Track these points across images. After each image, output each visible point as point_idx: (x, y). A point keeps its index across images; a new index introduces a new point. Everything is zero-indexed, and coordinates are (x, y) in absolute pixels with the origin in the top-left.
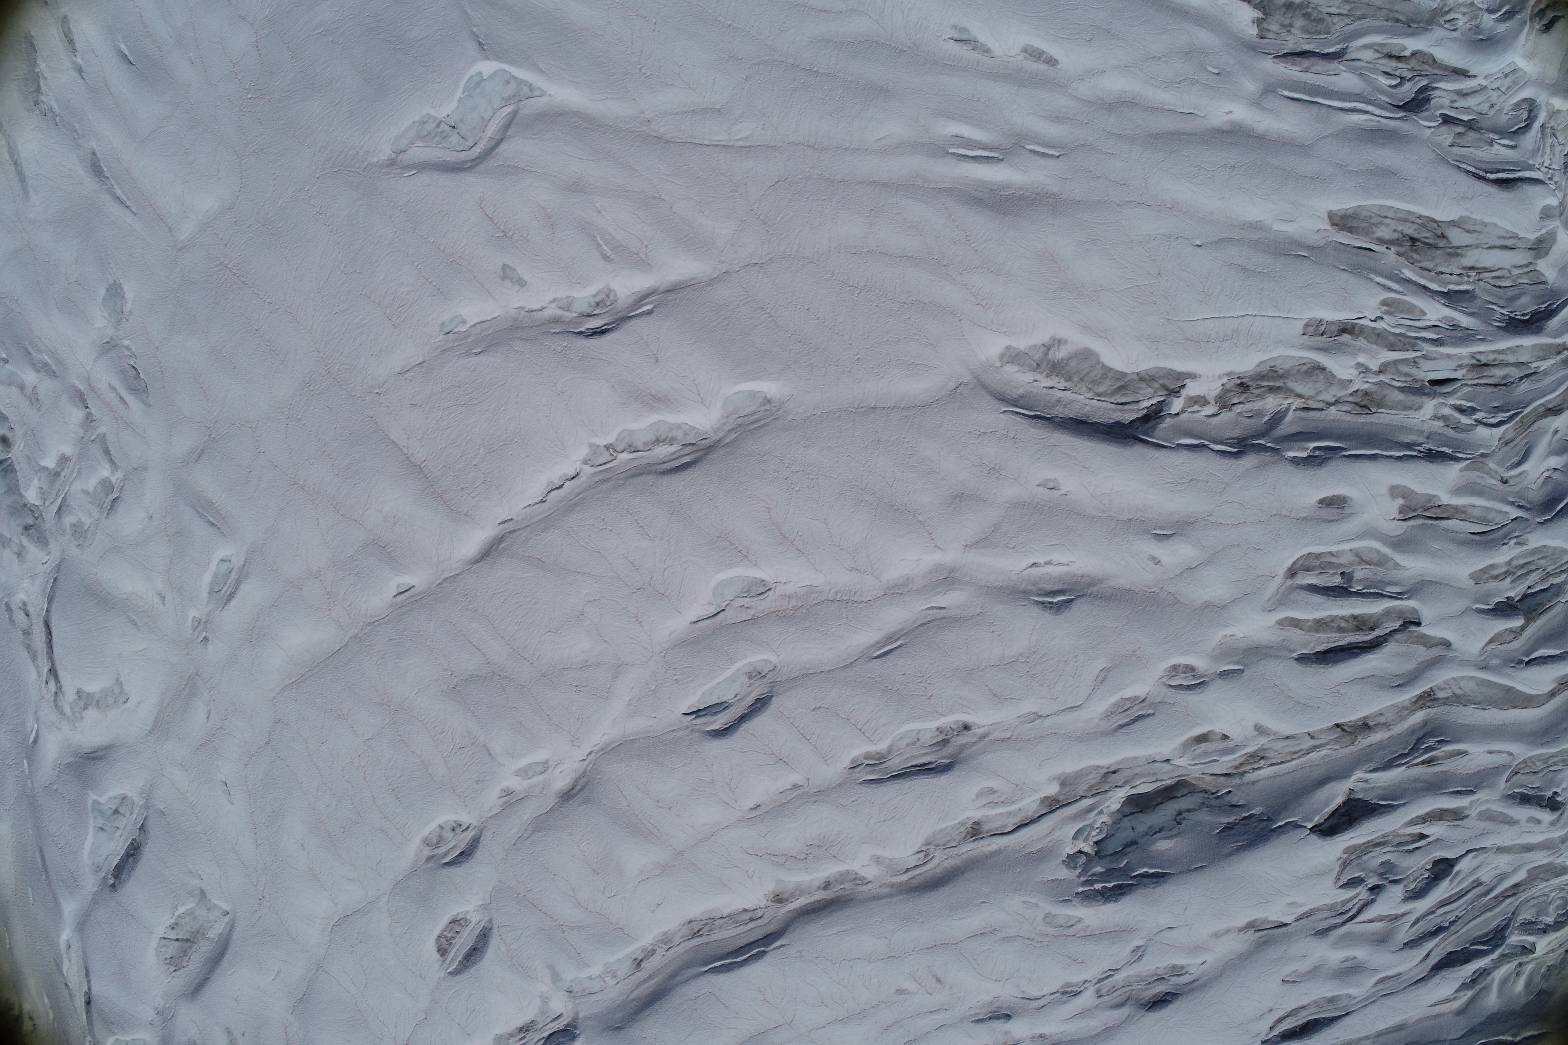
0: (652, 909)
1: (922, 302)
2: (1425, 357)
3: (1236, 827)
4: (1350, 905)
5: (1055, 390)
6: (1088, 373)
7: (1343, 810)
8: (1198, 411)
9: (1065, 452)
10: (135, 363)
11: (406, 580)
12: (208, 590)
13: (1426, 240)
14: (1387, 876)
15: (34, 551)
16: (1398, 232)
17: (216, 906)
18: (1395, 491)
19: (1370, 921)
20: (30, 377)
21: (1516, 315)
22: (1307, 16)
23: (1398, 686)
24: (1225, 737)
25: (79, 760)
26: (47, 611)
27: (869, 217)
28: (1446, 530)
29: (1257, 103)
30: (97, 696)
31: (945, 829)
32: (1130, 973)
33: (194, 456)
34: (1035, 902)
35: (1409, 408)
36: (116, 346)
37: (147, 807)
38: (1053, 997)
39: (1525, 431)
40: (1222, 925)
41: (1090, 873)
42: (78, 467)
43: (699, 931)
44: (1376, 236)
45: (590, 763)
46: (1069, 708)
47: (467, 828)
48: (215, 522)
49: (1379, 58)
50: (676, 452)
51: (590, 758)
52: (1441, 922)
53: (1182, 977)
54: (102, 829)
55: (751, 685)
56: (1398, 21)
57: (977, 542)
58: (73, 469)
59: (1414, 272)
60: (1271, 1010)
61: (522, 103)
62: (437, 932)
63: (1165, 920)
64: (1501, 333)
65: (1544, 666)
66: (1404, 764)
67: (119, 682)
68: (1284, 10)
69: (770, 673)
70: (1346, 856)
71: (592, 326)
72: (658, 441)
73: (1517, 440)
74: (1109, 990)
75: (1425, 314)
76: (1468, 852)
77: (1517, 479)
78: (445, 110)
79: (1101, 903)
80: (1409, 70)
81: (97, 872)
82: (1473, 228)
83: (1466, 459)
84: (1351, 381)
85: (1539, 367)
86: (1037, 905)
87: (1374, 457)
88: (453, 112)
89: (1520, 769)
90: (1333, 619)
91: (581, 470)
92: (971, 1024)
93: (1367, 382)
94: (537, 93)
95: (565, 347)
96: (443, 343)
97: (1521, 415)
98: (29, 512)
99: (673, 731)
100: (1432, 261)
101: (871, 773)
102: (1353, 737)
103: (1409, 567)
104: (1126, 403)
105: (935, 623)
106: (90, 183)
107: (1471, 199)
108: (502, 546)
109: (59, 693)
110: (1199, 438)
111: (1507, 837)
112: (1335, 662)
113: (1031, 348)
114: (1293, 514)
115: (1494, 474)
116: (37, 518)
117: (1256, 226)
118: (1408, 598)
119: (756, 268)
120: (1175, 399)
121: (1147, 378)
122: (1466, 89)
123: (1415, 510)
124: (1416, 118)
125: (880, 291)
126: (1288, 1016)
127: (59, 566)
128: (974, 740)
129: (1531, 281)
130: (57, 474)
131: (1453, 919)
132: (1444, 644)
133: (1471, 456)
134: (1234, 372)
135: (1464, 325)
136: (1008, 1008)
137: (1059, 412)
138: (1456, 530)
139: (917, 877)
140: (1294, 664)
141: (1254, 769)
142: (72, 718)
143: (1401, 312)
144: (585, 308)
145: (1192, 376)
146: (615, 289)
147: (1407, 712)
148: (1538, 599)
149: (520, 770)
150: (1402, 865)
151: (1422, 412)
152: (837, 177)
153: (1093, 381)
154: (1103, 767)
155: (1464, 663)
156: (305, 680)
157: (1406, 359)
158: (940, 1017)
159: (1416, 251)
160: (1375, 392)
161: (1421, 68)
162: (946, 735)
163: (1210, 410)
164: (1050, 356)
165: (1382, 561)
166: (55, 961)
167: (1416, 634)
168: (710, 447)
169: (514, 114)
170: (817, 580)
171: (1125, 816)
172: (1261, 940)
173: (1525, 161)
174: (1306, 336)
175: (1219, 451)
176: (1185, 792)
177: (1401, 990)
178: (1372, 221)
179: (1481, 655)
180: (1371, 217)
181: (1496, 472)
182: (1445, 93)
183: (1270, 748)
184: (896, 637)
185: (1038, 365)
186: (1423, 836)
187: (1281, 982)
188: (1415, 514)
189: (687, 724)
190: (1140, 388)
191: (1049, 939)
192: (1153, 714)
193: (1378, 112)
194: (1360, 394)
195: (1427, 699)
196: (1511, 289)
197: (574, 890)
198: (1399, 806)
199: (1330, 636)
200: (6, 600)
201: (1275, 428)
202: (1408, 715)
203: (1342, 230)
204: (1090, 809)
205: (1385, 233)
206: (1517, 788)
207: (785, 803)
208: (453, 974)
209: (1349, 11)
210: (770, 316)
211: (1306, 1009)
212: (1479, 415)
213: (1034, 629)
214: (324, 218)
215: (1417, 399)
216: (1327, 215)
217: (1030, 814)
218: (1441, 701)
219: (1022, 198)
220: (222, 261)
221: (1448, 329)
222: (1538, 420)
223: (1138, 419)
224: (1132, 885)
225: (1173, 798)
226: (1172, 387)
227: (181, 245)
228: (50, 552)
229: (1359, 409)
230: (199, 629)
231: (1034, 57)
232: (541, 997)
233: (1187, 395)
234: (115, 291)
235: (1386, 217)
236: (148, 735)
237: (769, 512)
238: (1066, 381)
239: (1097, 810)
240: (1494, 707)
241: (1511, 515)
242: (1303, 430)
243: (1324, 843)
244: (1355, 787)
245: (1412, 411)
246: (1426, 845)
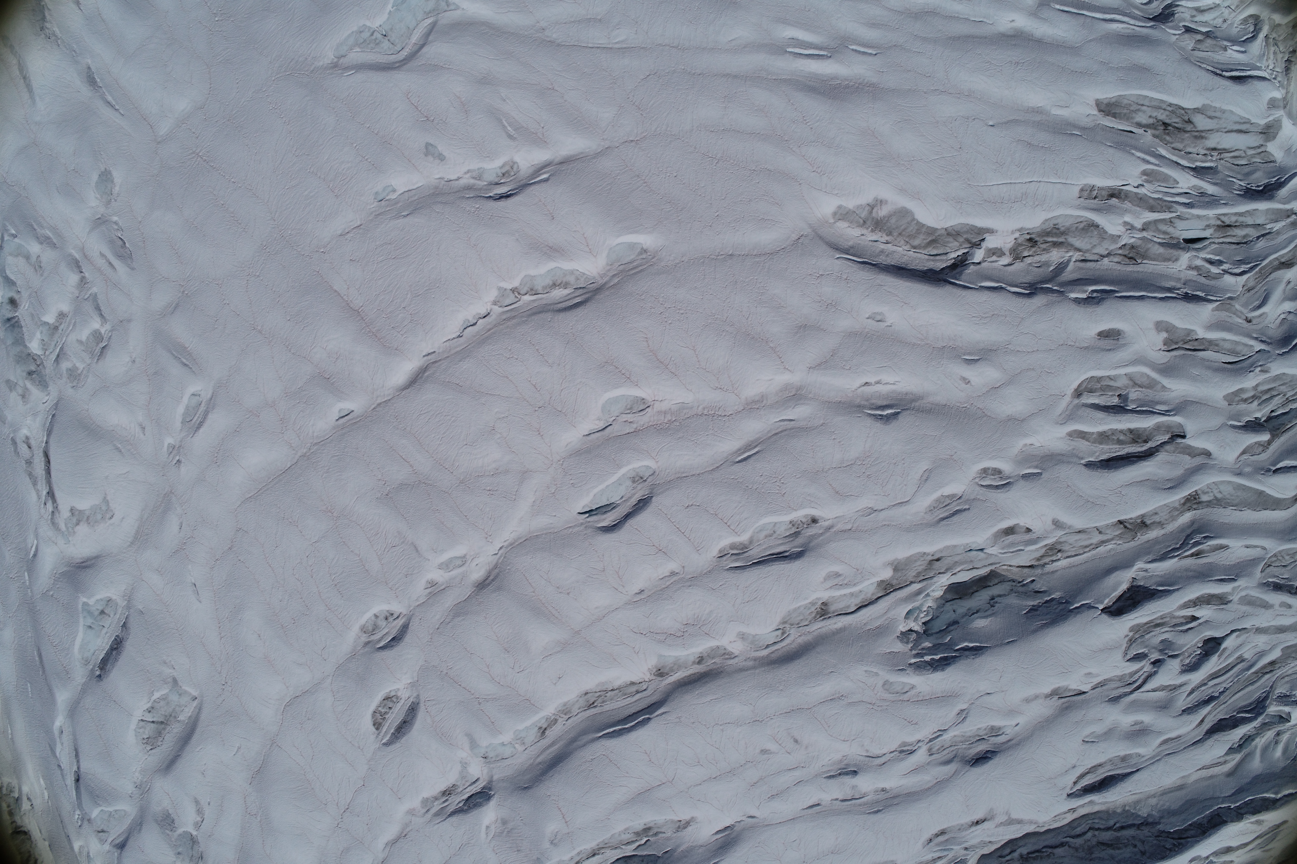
0: (555, 682)
1: (768, 170)
2: (1179, 217)
3: (1040, 609)
4: (1136, 677)
5: (879, 243)
6: (905, 229)
7: (1128, 595)
8: (996, 261)
9: (889, 290)
10: (122, 235)
11: (347, 405)
12: (180, 420)
13: (1176, 125)
14: (1166, 652)
15: (36, 393)
16: (1153, 118)
17: (186, 692)
18: (1160, 326)
19: (1154, 690)
20: (35, 248)
21: (1252, 186)
23: (1169, 488)
24: (1029, 530)
25: (71, 569)
26: (46, 443)
27: (724, 102)
28: (1203, 359)
29: (1035, 14)
30: (87, 513)
31: (799, 608)
32: (956, 733)
33: (170, 309)
34: (875, 670)
35: (1169, 260)
36: (107, 221)
37: (128, 607)
38: (892, 755)
39: (1264, 280)
40: (1031, 692)
41: (920, 647)
42: (73, 321)
43: (593, 703)
44: (1135, 121)
45: (501, 556)
46: (899, 503)
47: (398, 617)
48: (187, 363)
50: (569, 294)
51: (501, 552)
52: (1213, 692)
53: (999, 737)
54: (90, 627)
55: (634, 488)
57: (819, 365)
58: (69, 324)
59: (1167, 150)
60: (1074, 767)
61: (440, 15)
62: (373, 708)
63: (984, 686)
64: (1241, 199)
65: (1288, 475)
66: (1177, 556)
67: (105, 501)
69: (650, 477)
70: (1131, 634)
71: (499, 192)
72: (554, 285)
73: (1258, 288)
74: (939, 749)
75: (1178, 183)
76: (1232, 631)
77: (1258, 320)
78: (378, 21)
79: (930, 672)
81: (86, 665)
82: (1213, 114)
83: (1217, 301)
84: (1120, 236)
85: (1272, 228)
86: (877, 674)
87: (1141, 298)
88: (384, 22)
89: (1272, 562)
90: (1114, 432)
91: (491, 310)
92: (825, 780)
93: (1133, 237)
94: (452, 7)
95: (478, 208)
96: (377, 209)
97: (1259, 267)
98: (33, 360)
99: (570, 527)
100: (1182, 142)
101: (736, 560)
102: (1133, 533)
103: (1174, 389)
104: (937, 255)
105: (786, 433)
106: (85, 91)
107: (1211, 91)
108: (426, 374)
109: (56, 512)
110: (998, 282)
111: (1264, 619)
112: (1116, 468)
113: (858, 207)
114: (1077, 344)
115: (1240, 314)
116: (38, 366)
117: (1038, 111)
118: (1175, 415)
119: (633, 144)
120: (977, 250)
121: (953, 233)
122: (1202, 7)
123: (1177, 343)
124: (1163, 27)
125: (734, 161)
126: (1088, 773)
127: (56, 406)
128: (821, 532)
129: (1263, 160)
130: (56, 328)
131: (1222, 690)
132: (1206, 454)
133: (1221, 299)
134: (1025, 228)
135: (1211, 192)
136: (855, 765)
137: (882, 260)
138: (1211, 359)
139: (776, 652)
140: (1083, 468)
141: (1053, 561)
142: (66, 533)
143: (1158, 181)
144: (492, 178)
145: (990, 231)
146: (518, 161)
147: (1177, 513)
148: (1280, 421)
149: (442, 563)
150: (1178, 642)
151: (1179, 263)
152: (697, 71)
153: (910, 235)
154: (928, 554)
155: (1223, 469)
156: (262, 493)
157: (1164, 219)
158: (797, 774)
159: (1168, 134)
160: (1139, 246)
162: (798, 528)
163: (1006, 260)
164: (874, 214)
165: (1152, 385)
166: (50, 745)
167: (1182, 445)
168: (598, 289)
169: (434, 24)
170: (688, 398)
171: (947, 602)
172: (1064, 706)
173: (1253, 64)
174: (1082, 199)
175: (1014, 293)
176: (996, 581)
177: (1182, 750)
178: (1132, 108)
179: (1236, 463)
180: (1130, 105)
181: (1241, 312)
182: (1186, 9)
183: (1065, 542)
184: (754, 445)
185: (864, 222)
186: (1194, 618)
187: (1082, 742)
188: (1177, 346)
189: (582, 521)
190: (948, 242)
191: (888, 704)
192: (969, 509)
193: (1132, 22)
194: (1128, 247)
195: (1192, 501)
196: (1248, 166)
197: (488, 666)
198: (1174, 591)
199: (1111, 447)
200: (12, 435)
201: (1060, 275)
202: (1178, 515)
203: (1108, 116)
204: (919, 593)
205: (1142, 118)
206: (1270, 577)
207: (664, 588)
208: (387, 744)
210: (645, 182)
211: (1103, 767)
212: (1226, 266)
213: (868, 437)
214: (279, 112)
215: (1175, 252)
216: (1094, 102)
217: (869, 595)
218: (1205, 504)
219: (847, 87)
220: (194, 149)
221: (1197, 195)
222: (1274, 272)
223: (947, 267)
224: (955, 657)
225: (986, 587)
226: (974, 240)
227: (160, 139)
228: (49, 394)
229: (1127, 260)
230: (173, 454)
232: (461, 762)
233: (987, 247)
234: (106, 177)
235: (1143, 105)
236: (130, 546)
237: (647, 341)
238: (887, 235)
239: (923, 595)
240: (1249, 509)
241: (1255, 348)
242: (1082, 277)
243: (1113, 622)
244: (1137, 575)
245: (1170, 263)
246: (1197, 626)
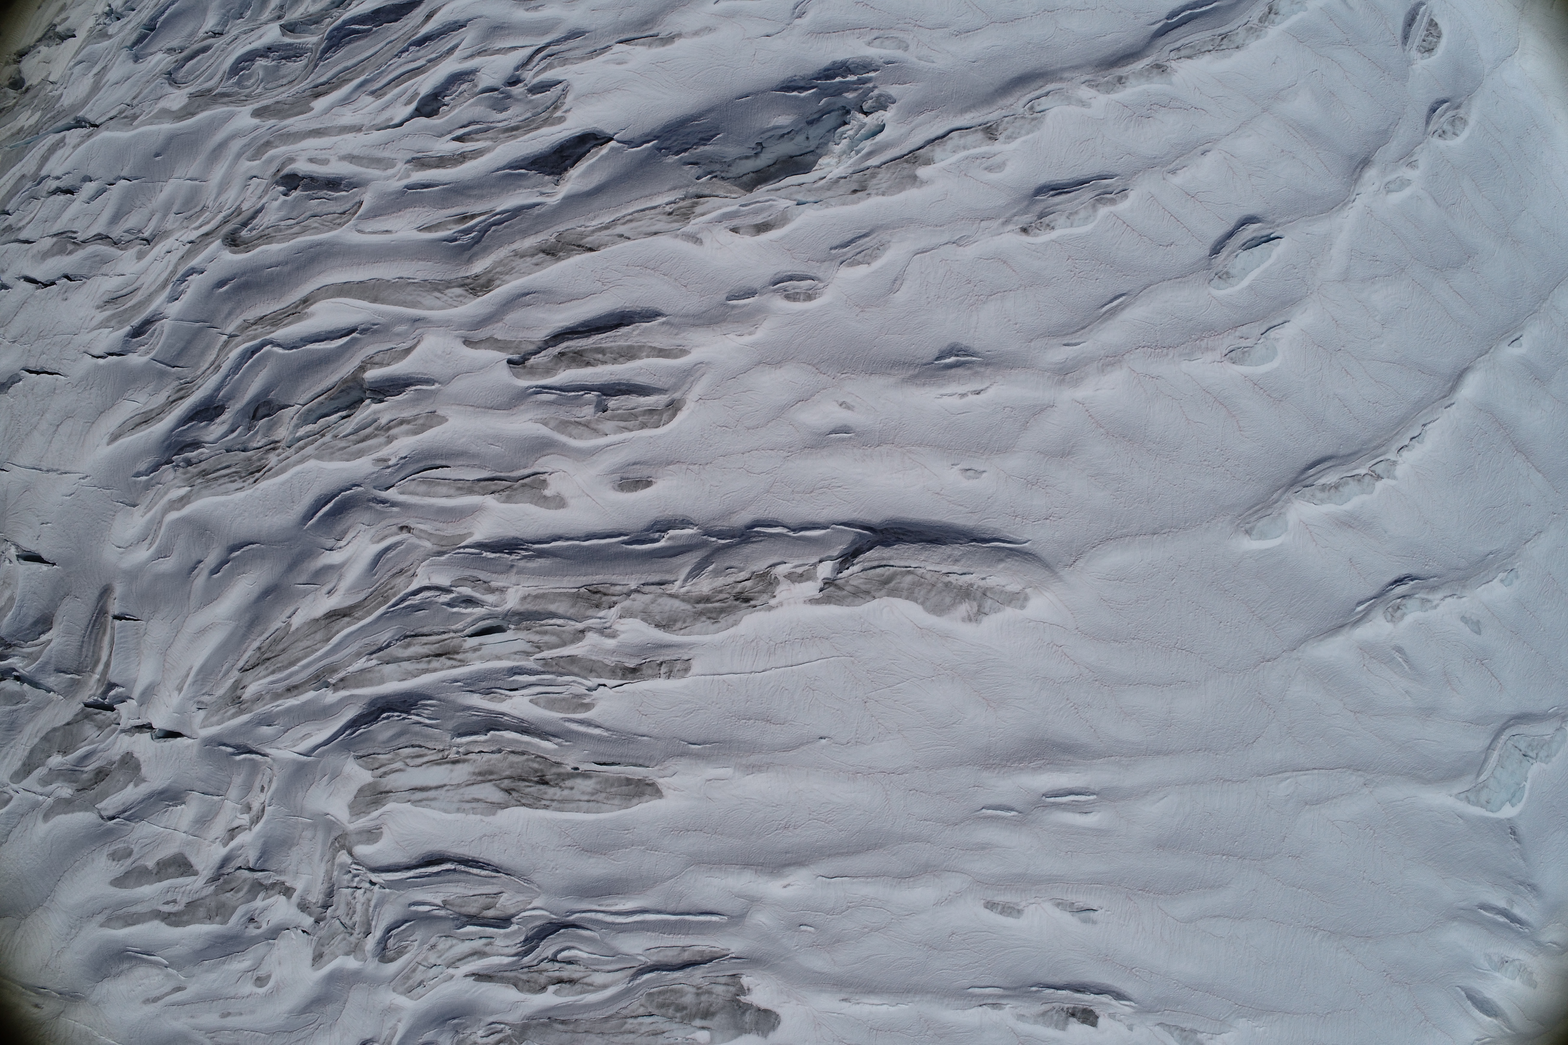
0: (1279, 60)
1: (1117, 641)
3: (696, 141)
4: (543, 64)
5: (960, 572)
7: (567, 162)
8: (797, 567)
9: (960, 508)
11: (1515, 351)
13: (528, 784)
14: (501, 96)
16: (567, 788)
18: (559, 502)
19: (514, 48)
21: (400, 716)
22: (680, 1008)
23: (528, 294)
24: (735, 230)
27: (1172, 720)
28: (482, 467)
29: (753, 902)
31: (1028, 133)
34: (922, 62)
35: (537, 597)
39: (379, 588)
40: (706, 39)
41: (861, 92)
43: (1222, 39)
44: (596, 779)
45: (1353, 192)
46: (926, 252)
47: (1435, 134)
49: (584, 977)
50: (1319, 479)
51: (1354, 197)
52: (418, 51)
55: (1225, 266)
56: (563, 1022)
57: (1042, 410)
59: (539, 747)
61: (1474, 785)
62: (1443, 42)
63: (776, 44)
64: (426, 693)
66: (497, 215)
68: (712, 1009)
69: (1212, 278)
70: (558, 115)
71: (1404, 587)
72: (1336, 488)
73: (390, 577)
75: (531, 701)
76: (402, 125)
77: (386, 532)
78: (1535, 769)
79: (851, 60)
80: (546, 971)
82: (474, 805)
83: (465, 547)
84: (620, 617)
85: (367, 661)
86: (920, 59)
87: (589, 537)
88: (1529, 769)
89: (344, 218)
90: (615, 362)
91: (1397, 456)
93: (600, 618)
94: (1463, 796)
95: (1427, 565)
96: (1514, 561)
97: (390, 603)
99: (1291, 222)
100: (513, 763)
101: (1107, 186)
102: (563, 241)
103: (530, 423)
104: (874, 568)
105: (1072, 330)
107: (484, 836)
108: (1450, 384)
110: (801, 538)
112: (611, 315)
113: (999, 610)
114: (684, 466)
115: (422, 535)
117: (753, 769)
118: (527, 389)
119: (1268, 658)
120: (829, 576)
121: (861, 594)
122: (474, 961)
123: (523, 485)
125: (1157, 649)
128: (1016, 218)
129: (377, 758)
131: (405, 55)
132: (472, 343)
133: (456, 552)
134: (766, 610)
135: (476, 696)
137: (956, 550)
138: (469, 468)
139: (1037, 87)
140: (664, 309)
141: (676, 202)
143: (564, 699)
144: (1411, 603)
145: (813, 601)
146: (1387, 624)
147: (499, 270)
150: (481, 109)
151: (520, 595)
152: (1203, 754)
153: (921, 585)
154: (877, 194)
155: (445, 324)
157: (551, 648)
159: (536, 771)
160: (588, 609)
161: (530, 975)
162: (1041, 222)
163: (781, 570)
164: (975, 604)
165: (563, 426)
167: (511, 351)
168: (1293, 485)
169: (1479, 774)
170: (1185, 366)
171: (815, 151)
172: (650, 26)
173: (398, 890)
174: (686, 658)
175: (776, 526)
176: (747, 178)
178: (604, 795)
179: (423, 335)
180: (607, 798)
181: (419, 538)
182: (502, 952)
183: (670, 223)
184: (1106, 315)
185: (984, 594)
186: (459, 139)
188: (523, 481)
189: (1279, 229)
190: (865, 584)
191: (898, 27)
192: (831, 249)
193: (600, 916)
194: (606, 605)
195: (477, 286)
196: (400, 746)
197: (1347, 78)
198: (504, 168)
199: (613, 344)
201: (702, 559)
202: (494, 268)
203: (639, 780)
204: (870, 154)
205: (586, 785)
206: (345, 197)
207: (1180, 157)
209: (625, 1023)
210: (1253, 612)
212: (445, 598)
213: (976, 328)
215: (528, 608)
216: (664, 794)
217: (939, 149)
218: (453, 284)
219: (1021, 760)
221: (500, 688)
222: (361, 601)
223: (864, 552)
224: (817, 79)
226: (831, 589)
229: (602, 589)
231: (1009, 907)
233: (816, 582)
235: (588, 801)
237: (1240, 427)
238: (950, 582)
239: (863, 152)
240: (388, 281)
241: (396, 491)
242: (670, 559)
243: (595, 125)
244: (553, 188)
245: (534, 593)
246: (455, 130)
